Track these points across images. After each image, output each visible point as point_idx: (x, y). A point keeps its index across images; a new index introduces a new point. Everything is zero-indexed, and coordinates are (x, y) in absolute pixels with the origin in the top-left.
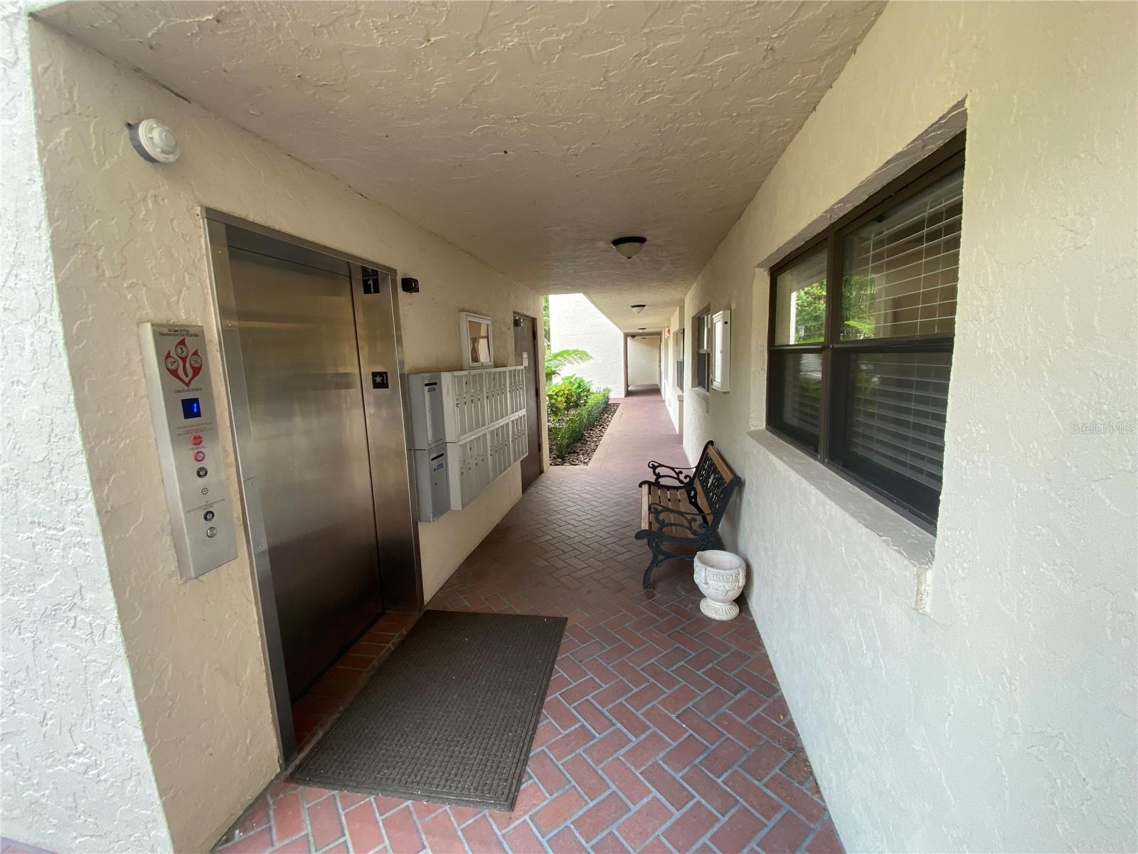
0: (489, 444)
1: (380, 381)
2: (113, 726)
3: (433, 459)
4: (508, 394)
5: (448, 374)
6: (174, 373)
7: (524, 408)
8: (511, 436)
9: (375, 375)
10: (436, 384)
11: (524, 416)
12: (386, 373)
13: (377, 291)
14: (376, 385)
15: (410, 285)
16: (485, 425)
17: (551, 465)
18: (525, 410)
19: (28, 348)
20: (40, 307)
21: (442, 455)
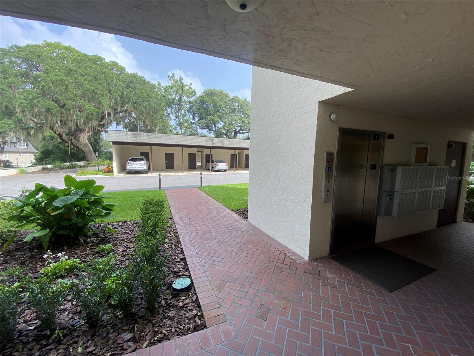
0: (417, 197)
1: (373, 167)
2: (305, 224)
3: (388, 196)
4: (434, 178)
5: (401, 167)
6: (328, 162)
7: (444, 186)
8: (432, 197)
9: (372, 165)
10: (394, 170)
11: (444, 190)
12: (376, 165)
13: (378, 139)
14: (371, 168)
15: (391, 137)
16: (416, 189)
17: (463, 221)
18: (445, 187)
19: (308, 156)
20: (312, 150)
21: (392, 195)
